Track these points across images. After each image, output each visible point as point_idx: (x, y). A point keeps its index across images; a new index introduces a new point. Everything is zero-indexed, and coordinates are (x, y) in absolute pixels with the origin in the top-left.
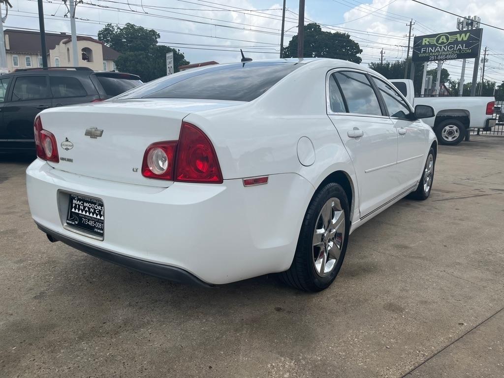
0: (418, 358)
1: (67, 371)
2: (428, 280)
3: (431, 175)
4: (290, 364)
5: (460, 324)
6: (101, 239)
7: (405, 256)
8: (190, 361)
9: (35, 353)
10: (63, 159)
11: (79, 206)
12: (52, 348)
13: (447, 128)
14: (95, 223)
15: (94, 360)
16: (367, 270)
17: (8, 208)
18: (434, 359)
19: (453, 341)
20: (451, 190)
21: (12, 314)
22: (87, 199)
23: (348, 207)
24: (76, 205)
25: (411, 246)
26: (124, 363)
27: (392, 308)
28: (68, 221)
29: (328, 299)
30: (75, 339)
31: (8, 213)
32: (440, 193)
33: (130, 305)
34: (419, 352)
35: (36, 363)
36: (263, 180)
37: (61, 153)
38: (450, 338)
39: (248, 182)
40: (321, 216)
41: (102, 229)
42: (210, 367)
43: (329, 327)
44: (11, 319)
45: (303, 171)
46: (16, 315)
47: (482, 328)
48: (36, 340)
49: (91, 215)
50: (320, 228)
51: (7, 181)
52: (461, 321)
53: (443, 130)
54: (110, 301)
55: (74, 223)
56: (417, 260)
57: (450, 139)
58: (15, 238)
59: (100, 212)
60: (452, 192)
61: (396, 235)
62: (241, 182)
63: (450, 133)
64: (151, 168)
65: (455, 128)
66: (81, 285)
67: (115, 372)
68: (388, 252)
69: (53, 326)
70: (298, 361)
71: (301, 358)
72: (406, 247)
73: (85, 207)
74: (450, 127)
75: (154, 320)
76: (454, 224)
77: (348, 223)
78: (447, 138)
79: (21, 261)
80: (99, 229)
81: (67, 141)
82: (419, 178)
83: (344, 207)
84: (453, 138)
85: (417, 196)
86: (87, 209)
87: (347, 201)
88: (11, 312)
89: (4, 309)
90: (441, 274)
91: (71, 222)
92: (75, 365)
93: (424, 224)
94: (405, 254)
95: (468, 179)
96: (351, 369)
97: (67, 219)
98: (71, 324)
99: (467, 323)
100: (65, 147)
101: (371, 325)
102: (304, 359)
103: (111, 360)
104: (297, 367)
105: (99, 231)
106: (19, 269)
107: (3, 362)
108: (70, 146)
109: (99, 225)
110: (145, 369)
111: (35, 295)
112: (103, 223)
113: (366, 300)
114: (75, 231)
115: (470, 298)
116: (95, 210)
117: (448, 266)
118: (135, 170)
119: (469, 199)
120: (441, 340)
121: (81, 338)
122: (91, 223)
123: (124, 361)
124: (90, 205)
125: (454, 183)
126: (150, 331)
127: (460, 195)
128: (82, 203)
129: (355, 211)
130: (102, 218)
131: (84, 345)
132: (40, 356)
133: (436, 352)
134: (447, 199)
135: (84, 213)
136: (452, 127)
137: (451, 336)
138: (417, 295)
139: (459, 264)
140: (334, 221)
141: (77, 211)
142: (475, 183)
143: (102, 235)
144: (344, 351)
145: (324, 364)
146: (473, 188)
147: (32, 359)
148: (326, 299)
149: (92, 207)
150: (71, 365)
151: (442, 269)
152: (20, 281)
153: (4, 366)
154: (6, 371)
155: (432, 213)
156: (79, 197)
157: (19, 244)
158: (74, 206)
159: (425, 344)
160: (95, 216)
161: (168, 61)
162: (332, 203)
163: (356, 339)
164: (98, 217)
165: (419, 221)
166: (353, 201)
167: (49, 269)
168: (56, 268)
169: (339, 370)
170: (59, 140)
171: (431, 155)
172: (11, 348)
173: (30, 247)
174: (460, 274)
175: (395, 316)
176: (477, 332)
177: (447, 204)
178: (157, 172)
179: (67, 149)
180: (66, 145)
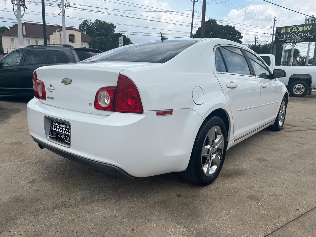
0: (267, 230)
1: (44, 227)
2: (278, 181)
3: (284, 115)
4: (183, 230)
5: (297, 210)
6: (69, 146)
7: (264, 166)
8: (120, 225)
9: (26, 215)
10: (48, 98)
11: (57, 126)
12: (36, 213)
13: (297, 86)
14: (65, 137)
15: (61, 221)
16: (238, 173)
17: (19, 129)
18: (278, 232)
19: (291, 220)
20: (297, 125)
21: (14, 192)
22: (62, 122)
23: (226, 133)
24: (55, 125)
25: (268, 159)
26: (79, 224)
27: (253, 198)
28: (50, 136)
29: (211, 190)
30: (51, 208)
31: (18, 132)
32: (290, 127)
33: (86, 189)
34: (268, 226)
35: (26, 222)
36: (170, 112)
37: (48, 94)
38: (289, 218)
39: (159, 113)
40: (208, 137)
41: (70, 141)
42: (133, 229)
43: (210, 208)
44: (14, 195)
45: (196, 107)
46: (17, 192)
47: (311, 213)
48: (27, 208)
49: (63, 132)
50: (207, 145)
51: (19, 113)
52: (298, 208)
53: (294, 87)
54: (75, 186)
55: (53, 137)
56: (271, 169)
57: (299, 93)
58: (21, 146)
59: (69, 130)
60: (298, 126)
61: (258, 152)
62: (155, 113)
63: (299, 89)
64: (100, 103)
65: (302, 86)
66: (58, 176)
67: (73, 230)
68: (252, 163)
69: (39, 200)
70: (188, 228)
71: (190, 226)
72: (265, 160)
73: (60, 127)
74: (299, 86)
75: (101, 199)
76: (297, 146)
77: (226, 143)
78: (297, 92)
79: (23, 160)
80: (67, 140)
81: (51, 86)
82: (275, 116)
83: (223, 132)
84: (300, 92)
85: (274, 128)
86: (61, 128)
87: (225, 129)
88: (14, 190)
89: (10, 189)
90: (287, 178)
91: (51, 136)
92: (50, 224)
93: (278, 146)
94: (264, 164)
95: (309, 119)
96: (223, 235)
97: (50, 134)
98: (49, 199)
99: (302, 209)
100: (50, 90)
101: (238, 208)
102: (193, 227)
103: (72, 222)
104: (188, 232)
105: (68, 142)
106: (21, 165)
107: (7, 220)
108: (52, 89)
109: (67, 138)
110: (92, 229)
111: (29, 181)
112: (70, 137)
113: (236, 192)
114: (53, 141)
115: (305, 194)
116: (66, 129)
117: (292, 173)
118: (90, 105)
119: (308, 131)
120: (284, 220)
121: (55, 208)
122: (63, 137)
123: (80, 223)
124: (63, 126)
125: (300, 121)
126: (97, 205)
127: (302, 128)
128: (58, 125)
129: (231, 135)
130: (70, 134)
131: (56, 212)
132: (29, 217)
133: (280, 227)
134: (294, 131)
135: (59, 131)
136: (300, 86)
137: (290, 217)
138: (270, 191)
139: (299, 172)
140: (216, 141)
141: (55, 129)
142: (314, 121)
143: (69, 144)
144: (219, 223)
145: (205, 232)
146: (312, 124)
147: (24, 219)
148: (209, 190)
149: (64, 127)
150: (47, 224)
151: (288, 175)
152: (21, 172)
153: (7, 222)
154: (8, 225)
155: (284, 139)
156: (57, 121)
157: (23, 150)
158: (54, 126)
159: (273, 222)
160: (66, 133)
161: (119, 42)
162: (215, 129)
163: (228, 217)
164: (68, 133)
165: (275, 144)
166: (229, 129)
167: (40, 166)
168: (44, 165)
169: (215, 235)
170: (47, 86)
171: (284, 102)
172: (12, 212)
173: (29, 152)
174: (299, 178)
175: (255, 203)
176: (308, 215)
177: (295, 134)
178: (103, 105)
179: (51, 91)
180: (51, 89)
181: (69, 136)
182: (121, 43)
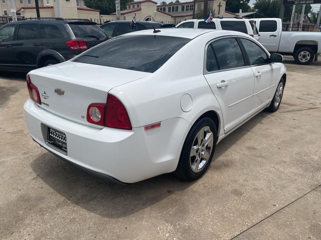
0: (244, 227)
1: (49, 227)
2: (262, 174)
3: (281, 96)
4: (170, 228)
5: (274, 205)
6: (66, 154)
7: (252, 155)
8: (116, 224)
9: (33, 215)
10: (44, 103)
11: (54, 133)
12: (42, 212)
13: (302, 53)
14: (62, 144)
15: (64, 221)
16: (226, 165)
18: (253, 229)
19: (267, 217)
20: (294, 104)
21: (20, 190)
22: (57, 131)
24: (52, 132)
25: (258, 147)
26: (80, 223)
27: (237, 193)
29: (199, 185)
30: (54, 207)
32: (286, 106)
33: (86, 186)
34: (245, 223)
35: (33, 222)
36: (158, 125)
37: (42, 100)
38: (266, 214)
39: (147, 128)
40: (197, 138)
41: (66, 148)
42: (126, 228)
43: (197, 204)
44: (20, 193)
45: (184, 115)
46: (23, 190)
47: (287, 209)
48: (33, 207)
49: (60, 139)
50: (195, 145)
52: (275, 203)
53: (300, 54)
54: (75, 182)
55: (51, 142)
56: (259, 159)
57: (304, 61)
59: (65, 138)
60: (295, 105)
61: (250, 139)
62: (143, 128)
63: (304, 56)
64: (92, 118)
65: (307, 53)
67: (75, 229)
68: (242, 152)
69: (43, 198)
70: (175, 226)
71: (177, 224)
72: (254, 149)
73: (57, 134)
75: (99, 196)
76: (289, 131)
78: (302, 60)
79: (25, 153)
81: (45, 93)
82: (271, 99)
83: (212, 130)
85: (270, 109)
86: (58, 135)
88: (20, 188)
89: (16, 186)
90: (271, 169)
91: (49, 141)
92: (54, 223)
93: (270, 131)
94: (252, 153)
95: (308, 95)
96: (204, 232)
97: (48, 139)
98: (53, 197)
99: (279, 205)
100: (44, 97)
101: (221, 204)
102: (179, 225)
103: (73, 221)
104: (174, 229)
106: (24, 158)
107: (16, 220)
108: (47, 97)
109: (64, 146)
110: (91, 228)
111: (33, 177)
113: (222, 187)
114: (52, 147)
115: (285, 187)
116: (62, 137)
117: (277, 163)
118: (83, 117)
119: (304, 111)
120: (261, 216)
121: (58, 206)
122: (60, 144)
123: (80, 222)
125: (298, 98)
126: (95, 203)
127: (299, 108)
130: (66, 142)
131: (59, 211)
132: (35, 217)
133: (255, 224)
134: (289, 111)
135: (56, 137)
136: (305, 53)
137: (266, 213)
138: (253, 184)
139: (284, 162)
141: (52, 135)
142: (312, 98)
143: (66, 152)
144: (203, 220)
145: (190, 229)
146: (309, 102)
147: (31, 219)
149: (60, 135)
150: (52, 224)
151: (273, 165)
152: (25, 167)
153: (16, 223)
154: (17, 226)
155: (277, 122)
156: (53, 129)
159: (250, 218)
160: (62, 140)
161: (117, 6)
163: (211, 213)
164: (64, 141)
165: (267, 129)
169: (197, 233)
170: (41, 93)
171: (281, 83)
172: (20, 212)
174: (283, 170)
175: (237, 198)
176: (283, 211)
177: (289, 115)
178: (95, 120)
180: (45, 96)
181: (66, 144)
182: (118, 7)
